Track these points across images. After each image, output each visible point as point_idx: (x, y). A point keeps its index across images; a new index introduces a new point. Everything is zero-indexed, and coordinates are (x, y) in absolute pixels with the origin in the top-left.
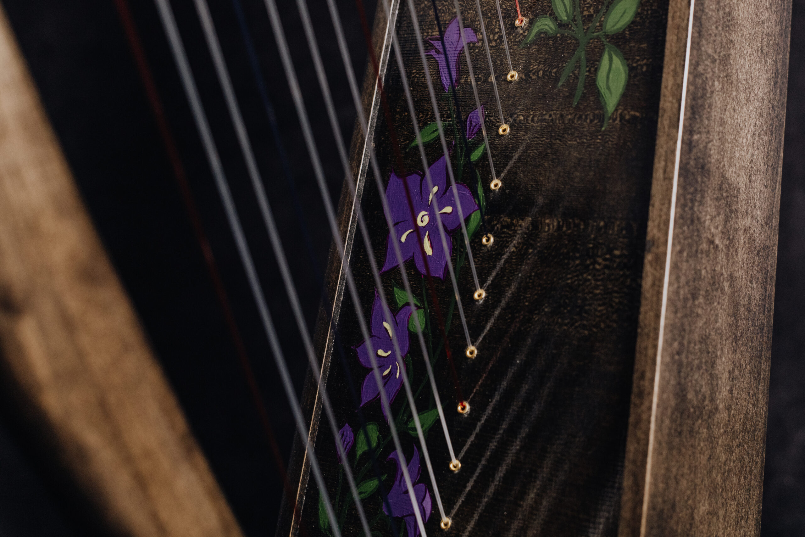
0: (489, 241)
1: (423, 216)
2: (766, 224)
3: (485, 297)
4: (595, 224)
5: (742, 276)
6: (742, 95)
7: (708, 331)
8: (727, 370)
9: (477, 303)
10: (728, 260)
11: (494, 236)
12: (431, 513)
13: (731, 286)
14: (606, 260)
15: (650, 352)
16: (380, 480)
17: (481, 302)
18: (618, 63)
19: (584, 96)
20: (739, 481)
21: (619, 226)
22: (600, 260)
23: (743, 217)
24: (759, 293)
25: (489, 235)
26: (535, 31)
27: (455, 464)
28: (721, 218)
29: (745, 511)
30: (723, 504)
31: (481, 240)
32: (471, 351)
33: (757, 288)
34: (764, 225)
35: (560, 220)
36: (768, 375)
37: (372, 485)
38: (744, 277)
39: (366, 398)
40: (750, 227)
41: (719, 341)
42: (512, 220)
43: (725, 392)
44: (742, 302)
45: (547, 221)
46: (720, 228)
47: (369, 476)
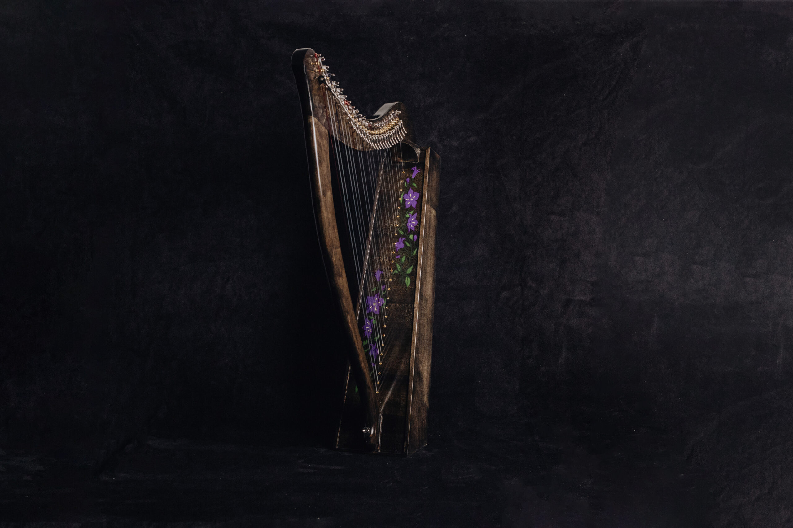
0: (387, 308)
6: (428, 284)
18: (409, 279)
19: (403, 284)
26: (394, 272)
43: (426, 333)
45: (397, 305)
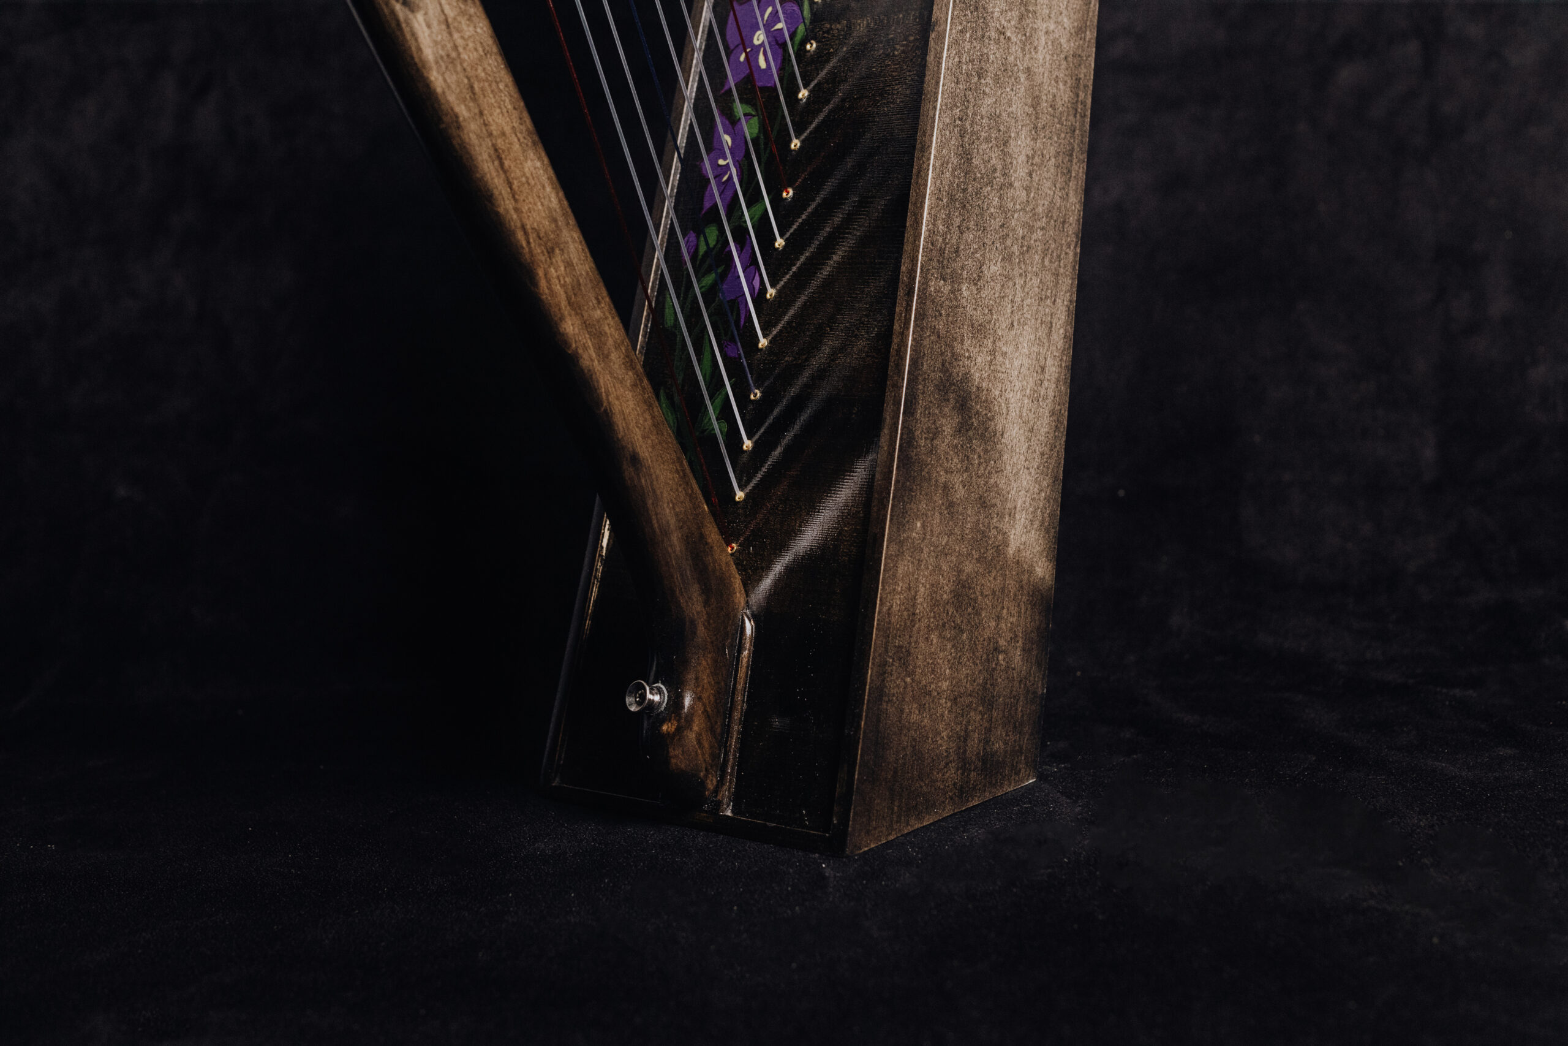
0: (811, 47)
1: (759, 35)
2: (1077, 34)
3: (808, 96)
4: (896, 17)
5: (1043, 74)
7: (998, 112)
8: (1024, 153)
9: (801, 102)
10: (1024, 55)
11: (816, 42)
12: (760, 289)
13: (1027, 78)
14: (903, 46)
15: (931, 113)
16: (716, 273)
17: (804, 100)
20: (1043, 261)
21: (914, 15)
22: (898, 47)
23: (1044, 20)
24: (1067, 96)
25: (812, 41)
27: (780, 243)
28: (1015, 14)
29: (1052, 292)
30: (1021, 275)
31: (805, 47)
32: (795, 144)
33: (1065, 91)
34: (1074, 34)
35: (869, 19)
36: (1082, 176)
37: (709, 279)
38: (1046, 75)
39: (707, 205)
40: (1053, 31)
41: (1014, 124)
42: (831, 25)
44: (1044, 98)
45: (859, 21)
46: (1013, 23)
47: (708, 271)
